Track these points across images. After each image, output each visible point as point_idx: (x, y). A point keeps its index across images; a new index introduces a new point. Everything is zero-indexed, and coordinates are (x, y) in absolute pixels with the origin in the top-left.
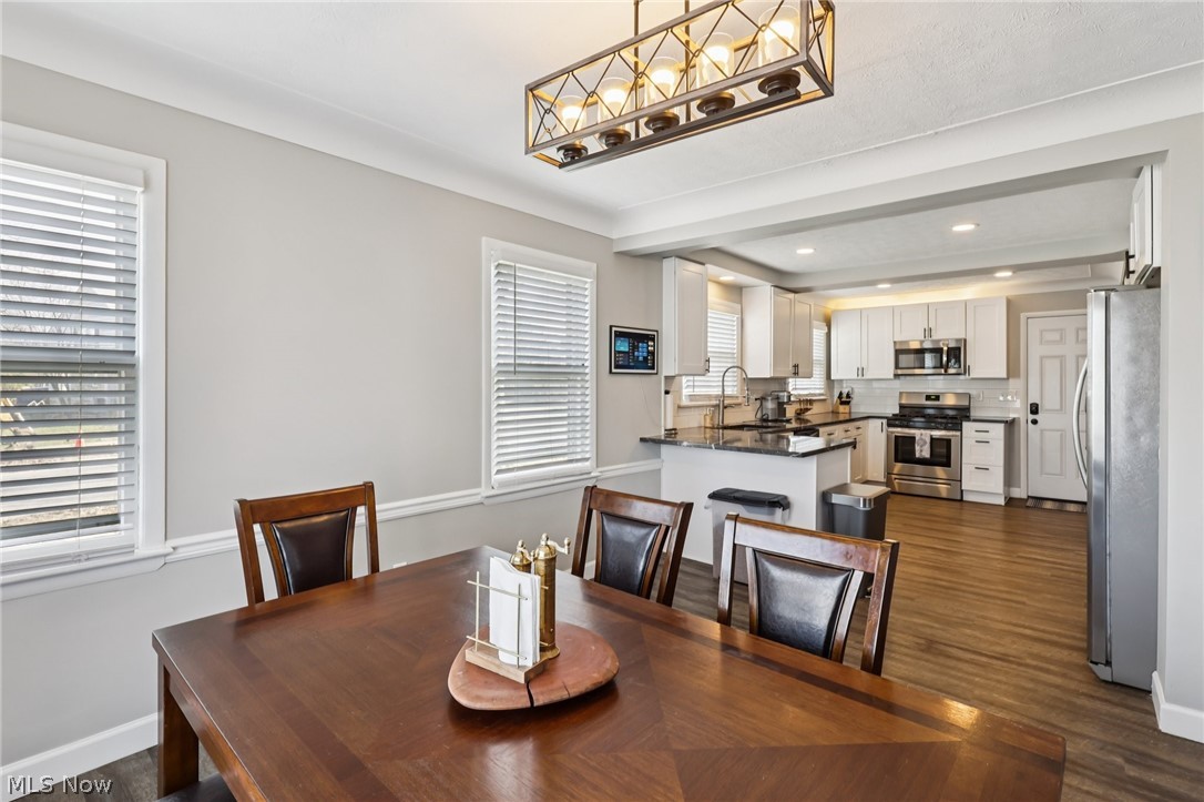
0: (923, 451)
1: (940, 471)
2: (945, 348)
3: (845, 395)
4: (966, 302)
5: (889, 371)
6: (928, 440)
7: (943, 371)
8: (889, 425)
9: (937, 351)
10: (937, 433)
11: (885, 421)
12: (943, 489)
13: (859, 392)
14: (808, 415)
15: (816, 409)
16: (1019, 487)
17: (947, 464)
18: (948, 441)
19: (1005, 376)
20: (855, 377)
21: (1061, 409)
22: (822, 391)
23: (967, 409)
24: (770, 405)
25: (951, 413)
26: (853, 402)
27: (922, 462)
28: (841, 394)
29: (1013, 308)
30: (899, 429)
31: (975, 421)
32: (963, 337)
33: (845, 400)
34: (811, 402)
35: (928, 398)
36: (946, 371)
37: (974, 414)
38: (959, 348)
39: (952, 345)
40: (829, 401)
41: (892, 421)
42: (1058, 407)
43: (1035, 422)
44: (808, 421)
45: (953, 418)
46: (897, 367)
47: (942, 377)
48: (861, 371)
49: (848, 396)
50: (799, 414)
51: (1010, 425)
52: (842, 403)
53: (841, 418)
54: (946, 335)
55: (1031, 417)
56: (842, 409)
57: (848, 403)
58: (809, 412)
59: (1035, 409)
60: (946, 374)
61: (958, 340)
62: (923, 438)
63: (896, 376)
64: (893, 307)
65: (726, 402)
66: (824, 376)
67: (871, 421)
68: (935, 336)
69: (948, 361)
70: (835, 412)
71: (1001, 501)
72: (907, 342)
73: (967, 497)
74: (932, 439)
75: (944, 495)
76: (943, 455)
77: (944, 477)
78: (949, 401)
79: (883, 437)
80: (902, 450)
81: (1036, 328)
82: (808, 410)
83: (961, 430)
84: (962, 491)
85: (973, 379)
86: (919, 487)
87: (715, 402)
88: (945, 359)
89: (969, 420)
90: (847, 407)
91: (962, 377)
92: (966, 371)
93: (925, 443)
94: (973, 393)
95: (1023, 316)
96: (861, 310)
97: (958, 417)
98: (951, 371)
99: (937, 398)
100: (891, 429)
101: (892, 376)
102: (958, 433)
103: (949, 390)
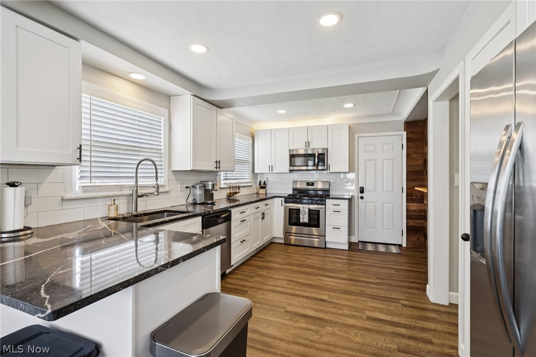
0: (304, 218)
1: (314, 230)
2: (317, 154)
3: (262, 183)
4: (327, 126)
5: (286, 167)
6: (307, 211)
7: (315, 168)
8: (286, 202)
9: (313, 155)
10: (312, 207)
11: (283, 199)
12: (316, 241)
13: (271, 180)
14: (237, 196)
15: (243, 192)
16: (354, 236)
17: (318, 226)
18: (318, 211)
19: (348, 171)
20: (268, 172)
21: (375, 191)
22: (249, 180)
23: (328, 190)
24: (199, 192)
25: (320, 193)
26: (268, 187)
27: (304, 225)
28: (260, 182)
29: (352, 131)
30: (291, 205)
31: (333, 198)
32: (326, 147)
33: (263, 186)
34: (239, 187)
35: (308, 184)
36: (317, 168)
37: (333, 193)
38: (324, 154)
39: (320, 152)
40: (254, 187)
41: (288, 199)
42: (374, 189)
43: (362, 198)
44: (236, 200)
45: (321, 196)
46: (291, 165)
47: (315, 172)
48: (271, 168)
49: (265, 183)
50: (229, 196)
51: (350, 200)
52: (261, 188)
53: (261, 197)
54: (317, 146)
55: (360, 195)
56: (262, 191)
57: (264, 188)
58: (238, 195)
59: (362, 191)
60: (317, 170)
61: (323, 149)
62: (304, 209)
63: (291, 171)
64: (289, 128)
65: (140, 192)
66: (251, 171)
67: (276, 199)
68: (312, 146)
69: (318, 162)
70: (258, 194)
71: (346, 247)
72: (297, 150)
73: (328, 246)
74: (310, 210)
75: (316, 245)
76: (315, 219)
77: (317, 234)
78: (319, 186)
79: (282, 209)
80: (293, 218)
81: (363, 143)
82: (236, 193)
83: (325, 205)
84: (326, 242)
85: (331, 173)
86: (306, 240)
87: (129, 192)
88: (316, 160)
89: (330, 198)
90: (264, 190)
91: (325, 172)
92: (328, 168)
93: (306, 213)
94: (330, 180)
95: (356, 136)
96: (271, 130)
97: (324, 196)
98: (320, 168)
99: (313, 184)
100: (287, 205)
101: (288, 171)
102: (324, 206)
103: (318, 179)
